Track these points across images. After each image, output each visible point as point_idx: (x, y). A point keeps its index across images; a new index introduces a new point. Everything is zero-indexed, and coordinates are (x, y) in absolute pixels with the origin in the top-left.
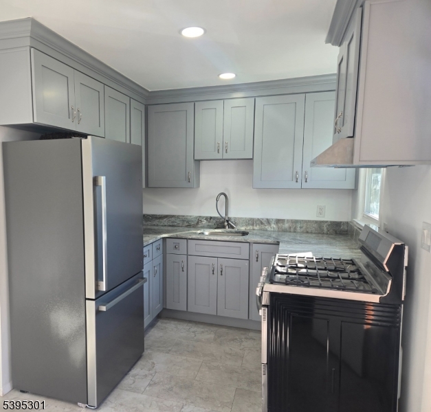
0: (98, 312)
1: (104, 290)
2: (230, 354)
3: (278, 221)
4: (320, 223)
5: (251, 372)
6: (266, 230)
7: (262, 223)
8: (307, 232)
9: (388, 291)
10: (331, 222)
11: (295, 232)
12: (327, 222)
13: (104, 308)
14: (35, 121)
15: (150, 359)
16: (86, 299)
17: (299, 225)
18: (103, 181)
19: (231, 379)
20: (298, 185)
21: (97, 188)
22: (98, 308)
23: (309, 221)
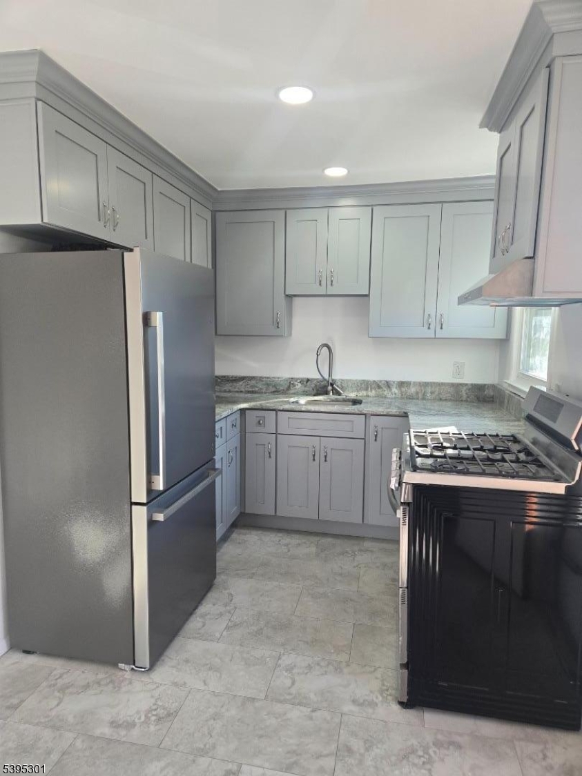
0: (151, 523)
1: (161, 488)
2: (341, 575)
3: (401, 384)
4: (457, 386)
5: (372, 599)
6: (385, 397)
7: (379, 387)
8: (441, 399)
9: (577, 478)
10: (472, 385)
11: (423, 399)
12: (466, 385)
13: (160, 517)
14: (46, 220)
15: (225, 589)
16: (132, 504)
17: (429, 390)
18: (158, 319)
19: (345, 610)
20: (430, 334)
21: (150, 330)
22: (152, 516)
23: (443, 384)
